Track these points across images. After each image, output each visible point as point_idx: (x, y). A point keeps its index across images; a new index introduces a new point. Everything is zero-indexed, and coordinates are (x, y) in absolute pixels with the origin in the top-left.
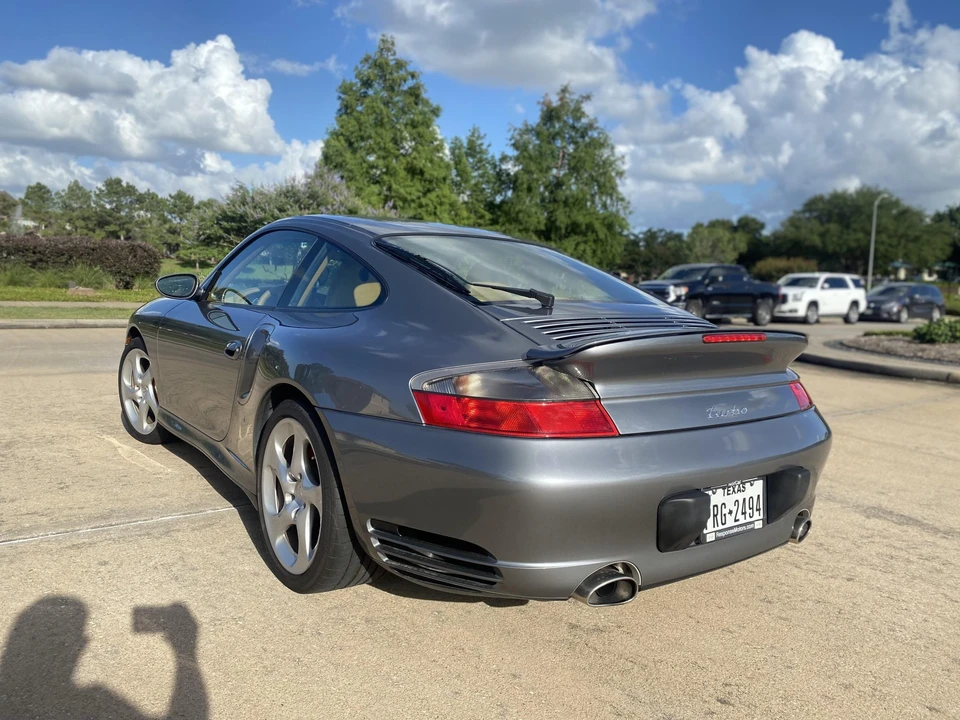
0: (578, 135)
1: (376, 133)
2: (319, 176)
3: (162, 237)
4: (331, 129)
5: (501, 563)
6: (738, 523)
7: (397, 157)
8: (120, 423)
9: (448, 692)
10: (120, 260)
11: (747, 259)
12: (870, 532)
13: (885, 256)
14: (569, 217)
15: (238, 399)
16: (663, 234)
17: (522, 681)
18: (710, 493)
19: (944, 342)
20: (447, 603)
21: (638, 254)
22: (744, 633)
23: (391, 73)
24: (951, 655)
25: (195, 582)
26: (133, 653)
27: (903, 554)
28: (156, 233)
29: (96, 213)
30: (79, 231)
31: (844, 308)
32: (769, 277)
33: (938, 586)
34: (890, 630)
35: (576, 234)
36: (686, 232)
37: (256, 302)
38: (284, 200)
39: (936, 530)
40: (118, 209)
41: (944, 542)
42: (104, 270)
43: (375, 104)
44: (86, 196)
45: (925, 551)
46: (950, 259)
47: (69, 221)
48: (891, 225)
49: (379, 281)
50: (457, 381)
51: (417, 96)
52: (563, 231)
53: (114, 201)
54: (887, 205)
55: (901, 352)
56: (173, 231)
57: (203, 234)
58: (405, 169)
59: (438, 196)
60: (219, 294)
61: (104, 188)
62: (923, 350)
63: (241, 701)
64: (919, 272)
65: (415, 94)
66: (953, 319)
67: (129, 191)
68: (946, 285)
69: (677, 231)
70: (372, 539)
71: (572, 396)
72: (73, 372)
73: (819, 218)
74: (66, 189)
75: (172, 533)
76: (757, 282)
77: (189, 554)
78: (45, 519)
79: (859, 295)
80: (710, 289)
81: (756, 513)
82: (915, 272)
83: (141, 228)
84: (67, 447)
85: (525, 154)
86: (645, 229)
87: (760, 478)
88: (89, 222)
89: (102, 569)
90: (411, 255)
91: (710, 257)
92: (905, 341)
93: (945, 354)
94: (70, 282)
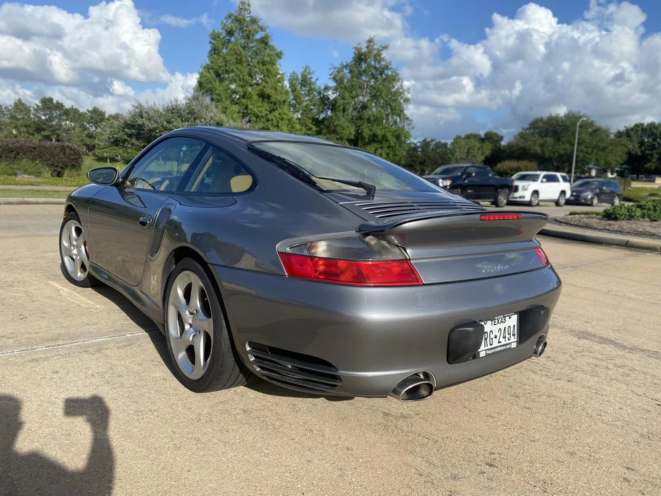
0: (378, 73)
1: (237, 68)
2: (195, 98)
3: (82, 140)
4: (204, 65)
5: (341, 372)
6: (500, 344)
7: (251, 86)
8: (60, 272)
9: (303, 460)
10: (54, 156)
11: (491, 160)
12: (581, 348)
13: (583, 160)
14: (371, 130)
15: (149, 256)
16: (434, 142)
17: (354, 452)
18: (483, 323)
19: (623, 220)
20: (299, 399)
21: (417, 157)
22: (502, 418)
23: (247, 26)
24: (639, 432)
25: (122, 385)
26: (81, 435)
27: (604, 363)
28: (78, 137)
29: (35, 122)
30: (22, 134)
31: (556, 196)
32: (506, 174)
33: (628, 385)
34: (598, 415)
35: (375, 141)
36: (449, 142)
37: (159, 188)
38: (170, 115)
39: (625, 348)
40: (50, 119)
41: (630, 356)
42: (42, 163)
43: (236, 48)
44: (27, 110)
45: (619, 361)
46: (625, 163)
47: (15, 128)
48: (587, 139)
49: (251, 174)
50: (311, 246)
51: (266, 44)
52: (367, 140)
53: (48, 114)
54: (585, 125)
55: (595, 225)
56: (90, 136)
57: (113, 137)
58: (257, 95)
59: (280, 114)
60: (133, 182)
61: (40, 105)
62: (610, 225)
63: (160, 469)
64: (605, 171)
65: (264, 41)
66: (630, 204)
67: (58, 107)
68: (623, 180)
69: (443, 141)
70: (249, 356)
71: (391, 257)
72: (22, 236)
73: (540, 134)
74: (13, 105)
75: (103, 351)
76: (497, 177)
77: (116, 365)
78: (11, 341)
79: (566, 186)
80: (466, 181)
81: (512, 337)
82: (602, 172)
83: (67, 133)
84: (23, 289)
85: (342, 85)
86: (421, 140)
87: (515, 313)
88: (30, 129)
89: (55, 376)
90: (274, 156)
91: (466, 159)
92: (597, 218)
93: (624, 227)
94: (18, 171)
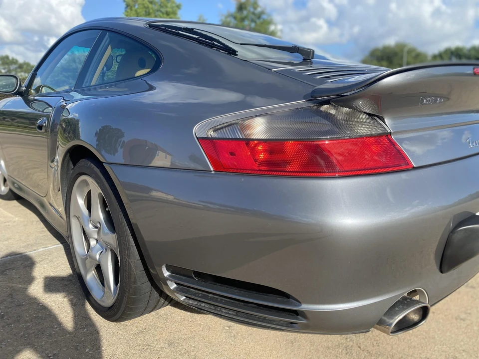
0: (256, 18)
5: (306, 307)
15: (50, 163)
50: (242, 126)
54: (410, 51)
60: (38, 90)
67: (14, 62)
70: (169, 283)
